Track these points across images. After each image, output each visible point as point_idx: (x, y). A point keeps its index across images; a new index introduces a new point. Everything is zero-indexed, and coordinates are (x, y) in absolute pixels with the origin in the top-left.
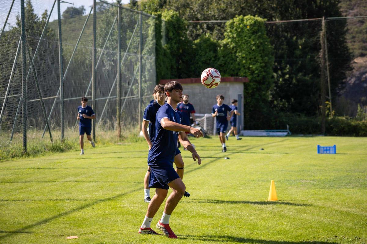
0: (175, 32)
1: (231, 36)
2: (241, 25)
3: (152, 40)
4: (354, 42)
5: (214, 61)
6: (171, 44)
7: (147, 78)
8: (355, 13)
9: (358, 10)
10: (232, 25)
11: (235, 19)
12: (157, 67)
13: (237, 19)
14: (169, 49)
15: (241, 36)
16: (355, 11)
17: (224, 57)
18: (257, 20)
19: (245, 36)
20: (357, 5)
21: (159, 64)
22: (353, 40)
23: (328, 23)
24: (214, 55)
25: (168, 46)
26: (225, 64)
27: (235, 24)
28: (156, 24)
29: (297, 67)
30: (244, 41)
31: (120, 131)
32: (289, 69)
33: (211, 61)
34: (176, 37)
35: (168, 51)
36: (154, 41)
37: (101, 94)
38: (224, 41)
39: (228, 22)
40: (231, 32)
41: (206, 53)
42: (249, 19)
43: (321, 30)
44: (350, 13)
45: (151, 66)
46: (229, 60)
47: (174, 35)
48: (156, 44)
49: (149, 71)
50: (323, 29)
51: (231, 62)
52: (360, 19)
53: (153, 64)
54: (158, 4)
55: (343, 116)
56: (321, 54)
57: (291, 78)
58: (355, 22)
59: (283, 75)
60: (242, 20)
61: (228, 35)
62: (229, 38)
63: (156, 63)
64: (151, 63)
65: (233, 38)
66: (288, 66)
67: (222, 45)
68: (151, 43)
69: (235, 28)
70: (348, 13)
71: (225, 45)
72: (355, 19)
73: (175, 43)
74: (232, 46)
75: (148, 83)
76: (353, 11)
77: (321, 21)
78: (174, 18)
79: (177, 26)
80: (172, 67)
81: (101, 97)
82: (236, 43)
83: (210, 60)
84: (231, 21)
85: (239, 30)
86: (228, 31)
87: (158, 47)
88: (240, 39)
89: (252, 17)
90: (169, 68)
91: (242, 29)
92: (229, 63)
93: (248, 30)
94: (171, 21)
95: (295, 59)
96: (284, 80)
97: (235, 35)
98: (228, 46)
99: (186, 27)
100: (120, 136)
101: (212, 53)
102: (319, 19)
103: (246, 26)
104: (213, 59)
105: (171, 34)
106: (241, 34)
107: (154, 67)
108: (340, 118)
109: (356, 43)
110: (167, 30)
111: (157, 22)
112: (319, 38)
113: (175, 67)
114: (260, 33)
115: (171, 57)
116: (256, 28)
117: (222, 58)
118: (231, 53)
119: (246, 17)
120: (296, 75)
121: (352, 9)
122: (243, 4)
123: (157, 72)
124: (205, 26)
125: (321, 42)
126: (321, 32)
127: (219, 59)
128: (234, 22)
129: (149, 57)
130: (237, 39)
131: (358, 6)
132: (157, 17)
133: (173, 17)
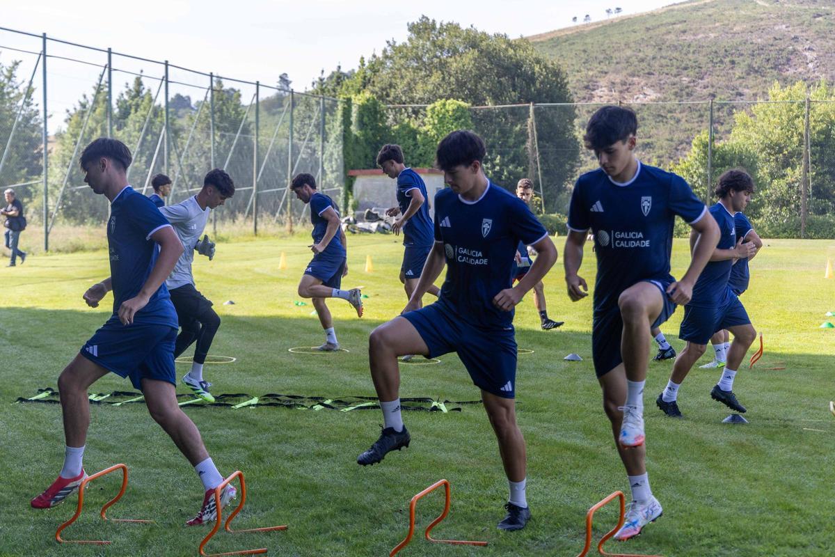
0: (370, 117)
1: (432, 122)
2: (443, 110)
3: (340, 126)
4: (702, 122)
5: (412, 151)
6: (366, 130)
7: (334, 169)
8: (706, 84)
9: (709, 80)
10: (433, 109)
11: (436, 103)
12: (345, 157)
13: (438, 104)
14: (364, 136)
15: (443, 122)
16: (706, 81)
17: (424, 145)
18: (460, 105)
19: (448, 123)
20: (708, 73)
21: (348, 153)
22: (700, 119)
23: (536, 111)
24: (414, 143)
25: (361, 132)
26: (425, 153)
27: (436, 109)
28: (344, 108)
29: (509, 158)
30: (445, 128)
31: (291, 226)
32: (500, 160)
33: (410, 151)
34: (372, 123)
35: (362, 138)
36: (343, 127)
37: (266, 186)
38: (425, 128)
39: (429, 107)
40: (432, 117)
41: (404, 140)
42: (452, 104)
43: (529, 117)
44: (699, 84)
45: (338, 155)
46: (429, 149)
47: (369, 119)
48: (345, 131)
49: (336, 160)
50: (531, 116)
51: (432, 151)
52: (712, 92)
53: (341, 153)
54: (361, 84)
55: (555, 213)
56: (528, 144)
57: (501, 170)
58: (704, 96)
59: (494, 166)
60: (444, 105)
61: (429, 121)
62: (430, 124)
63: (344, 153)
64: (338, 152)
65: (434, 124)
66: (499, 157)
67: (422, 132)
68: (339, 129)
69: (436, 113)
70: (695, 84)
71: (426, 133)
72: (705, 92)
73: (371, 130)
74: (432, 133)
75: (335, 174)
76: (703, 81)
77: (528, 107)
78: (371, 102)
79: (372, 110)
80: (366, 156)
81: (266, 189)
82: (437, 130)
83: (409, 149)
84: (432, 105)
85: (441, 116)
86: (429, 116)
87: (347, 135)
88: (441, 125)
89: (455, 101)
90: (362, 157)
91: (444, 115)
92: (429, 152)
93: (450, 116)
94: (366, 105)
95: (508, 149)
96: (494, 172)
97: (436, 121)
98: (429, 133)
99: (385, 112)
100: (291, 231)
101: (411, 141)
102: (527, 105)
103: (448, 111)
104: (412, 147)
105: (366, 119)
106: (443, 120)
107: (342, 156)
108: (553, 215)
109: (703, 124)
110: (361, 116)
111: (346, 106)
112: (527, 126)
113: (370, 156)
114: (463, 120)
115: (365, 145)
116: (459, 114)
117: (421, 147)
118: (432, 141)
119: (449, 101)
120: (507, 166)
121: (702, 79)
122: (453, 85)
123: (345, 162)
124: (410, 110)
125: (529, 130)
126: (529, 119)
127: (419, 147)
128: (436, 107)
129: (337, 145)
130: (438, 125)
131: (710, 75)
132: (345, 100)
133: (368, 100)
